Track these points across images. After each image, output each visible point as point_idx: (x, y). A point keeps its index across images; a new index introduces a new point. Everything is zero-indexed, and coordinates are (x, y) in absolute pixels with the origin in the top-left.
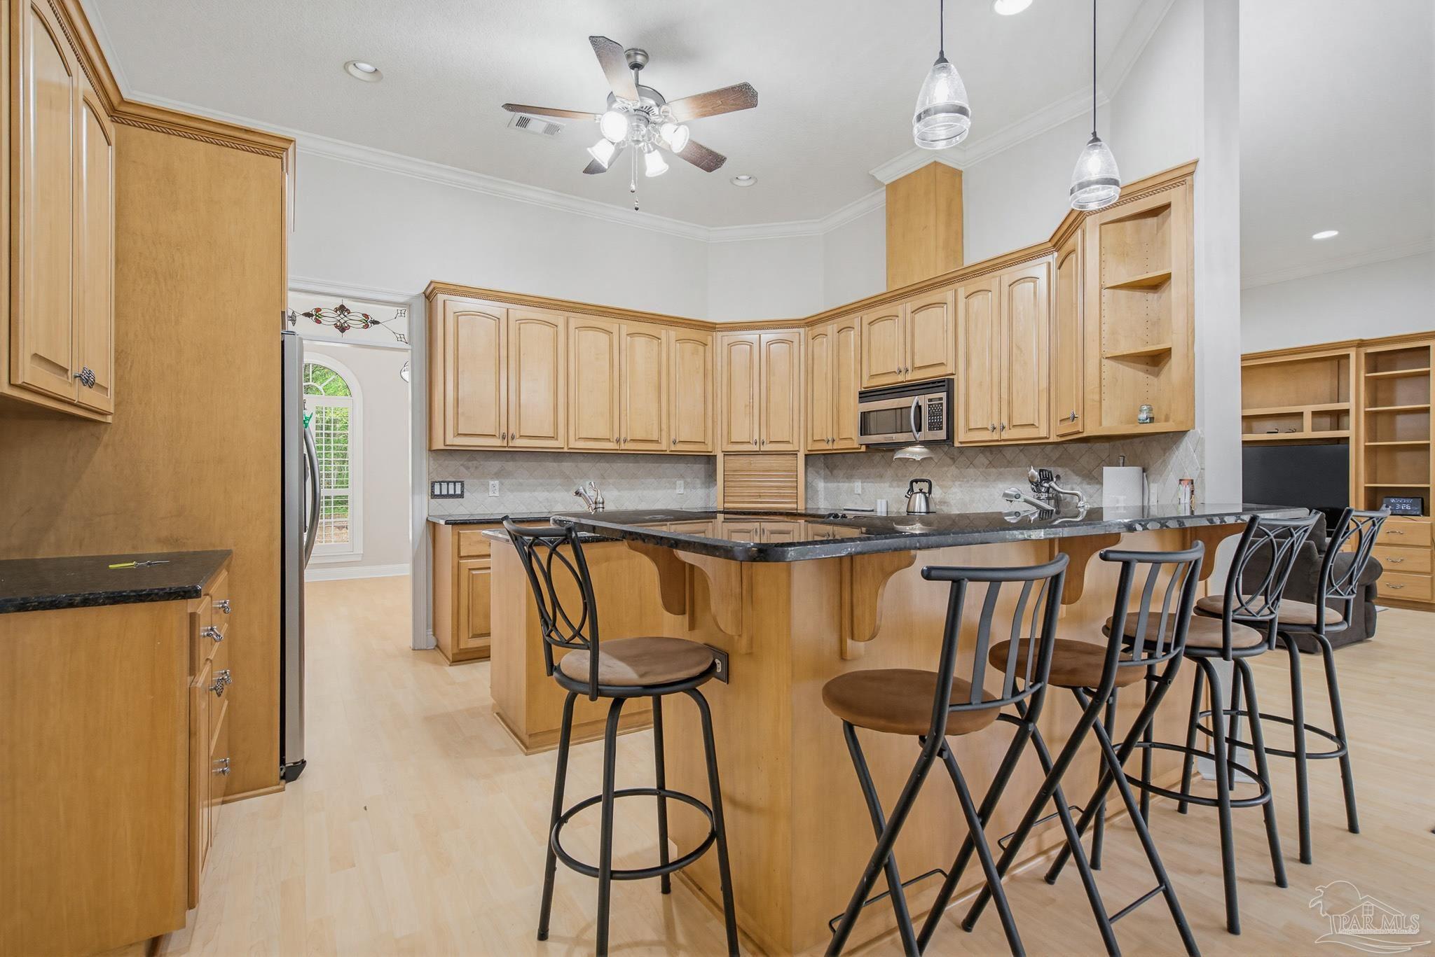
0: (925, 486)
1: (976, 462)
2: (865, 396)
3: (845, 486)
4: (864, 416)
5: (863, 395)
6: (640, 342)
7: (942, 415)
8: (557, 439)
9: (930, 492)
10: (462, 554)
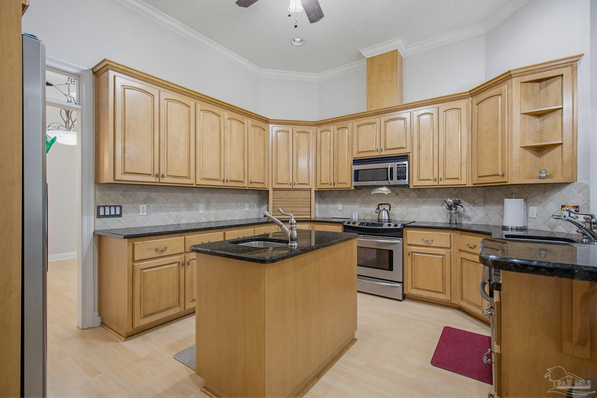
0: (387, 208)
1: (410, 195)
2: (356, 162)
3: (331, 206)
4: (357, 172)
5: (354, 162)
6: (235, 123)
7: (406, 173)
8: (190, 179)
9: (390, 210)
10: (136, 259)
